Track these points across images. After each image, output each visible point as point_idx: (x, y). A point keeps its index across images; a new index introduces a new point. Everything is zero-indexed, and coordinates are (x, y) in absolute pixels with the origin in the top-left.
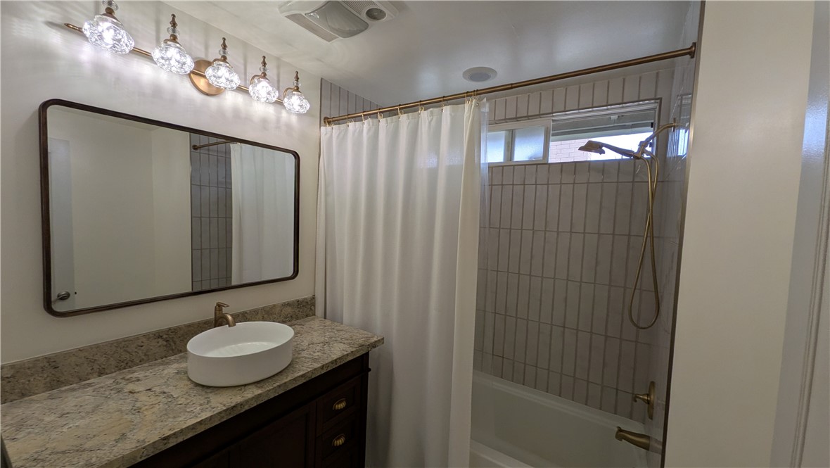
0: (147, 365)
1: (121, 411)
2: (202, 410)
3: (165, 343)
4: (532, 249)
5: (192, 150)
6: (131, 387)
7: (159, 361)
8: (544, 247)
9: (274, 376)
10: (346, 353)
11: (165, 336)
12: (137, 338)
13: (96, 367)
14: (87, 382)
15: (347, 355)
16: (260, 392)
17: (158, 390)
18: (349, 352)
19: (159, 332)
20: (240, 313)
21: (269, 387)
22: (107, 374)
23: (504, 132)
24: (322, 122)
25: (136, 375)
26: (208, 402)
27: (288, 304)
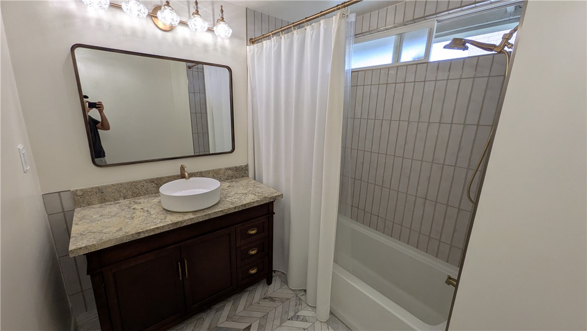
0: (147, 196)
1: (125, 217)
2: (160, 222)
3: (156, 186)
4: (406, 137)
5: (188, 69)
6: (136, 206)
7: (154, 195)
8: (416, 134)
9: (205, 209)
10: (253, 201)
11: (155, 182)
12: (141, 182)
13: (122, 194)
14: (119, 201)
15: (254, 202)
16: (193, 217)
17: (146, 209)
18: (255, 200)
19: (152, 179)
20: (199, 172)
21: (199, 215)
22: (128, 198)
23: (394, 37)
24: (249, 42)
25: (140, 200)
26: (166, 218)
27: (230, 169)
